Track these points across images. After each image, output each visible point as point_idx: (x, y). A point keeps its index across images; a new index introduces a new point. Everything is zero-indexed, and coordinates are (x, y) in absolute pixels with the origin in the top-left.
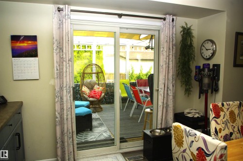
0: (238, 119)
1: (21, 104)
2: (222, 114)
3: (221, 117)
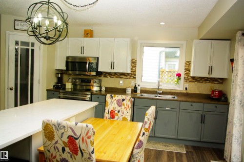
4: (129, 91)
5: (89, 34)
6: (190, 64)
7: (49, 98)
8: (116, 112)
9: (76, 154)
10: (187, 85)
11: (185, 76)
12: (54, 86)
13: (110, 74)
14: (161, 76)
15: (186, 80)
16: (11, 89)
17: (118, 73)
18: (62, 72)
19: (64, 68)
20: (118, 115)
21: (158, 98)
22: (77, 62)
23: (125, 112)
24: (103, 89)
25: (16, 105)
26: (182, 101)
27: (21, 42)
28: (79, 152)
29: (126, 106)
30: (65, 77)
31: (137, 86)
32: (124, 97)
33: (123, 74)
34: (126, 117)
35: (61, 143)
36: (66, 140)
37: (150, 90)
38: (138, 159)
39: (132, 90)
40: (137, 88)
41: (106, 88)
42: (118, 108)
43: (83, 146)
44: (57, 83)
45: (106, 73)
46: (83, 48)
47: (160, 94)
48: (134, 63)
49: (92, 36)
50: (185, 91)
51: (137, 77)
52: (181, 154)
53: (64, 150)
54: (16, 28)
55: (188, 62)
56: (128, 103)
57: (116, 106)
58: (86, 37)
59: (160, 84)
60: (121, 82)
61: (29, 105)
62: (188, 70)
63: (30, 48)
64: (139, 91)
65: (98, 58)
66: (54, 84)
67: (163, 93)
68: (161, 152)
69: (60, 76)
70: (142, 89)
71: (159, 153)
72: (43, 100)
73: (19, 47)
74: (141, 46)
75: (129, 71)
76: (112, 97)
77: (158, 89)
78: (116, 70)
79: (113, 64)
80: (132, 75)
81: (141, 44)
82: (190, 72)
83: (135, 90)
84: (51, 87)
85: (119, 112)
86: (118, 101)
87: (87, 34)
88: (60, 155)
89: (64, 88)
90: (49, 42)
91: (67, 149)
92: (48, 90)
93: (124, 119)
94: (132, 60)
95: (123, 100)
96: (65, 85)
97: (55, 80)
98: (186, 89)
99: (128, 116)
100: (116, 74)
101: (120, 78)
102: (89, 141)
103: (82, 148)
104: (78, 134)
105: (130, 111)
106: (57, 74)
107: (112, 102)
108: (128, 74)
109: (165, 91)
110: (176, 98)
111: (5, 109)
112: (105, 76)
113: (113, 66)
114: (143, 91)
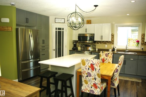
4: (111, 50)
5: (89, 22)
6: (145, 35)
7: (70, 54)
8: (105, 59)
9: (93, 70)
10: (143, 47)
11: (142, 42)
12: (72, 49)
13: (100, 42)
14: (128, 43)
15: (142, 44)
16: (54, 50)
17: (105, 41)
18: (76, 41)
19: (77, 40)
20: (106, 61)
21: (126, 53)
22: (82, 37)
23: (109, 59)
24: (97, 50)
25: (56, 57)
26: (140, 55)
27: (58, 28)
28: (95, 69)
29: (110, 56)
30: (78, 44)
31: (115, 48)
32: (109, 52)
33: (107, 42)
34: (110, 62)
35: (88, 66)
36: (90, 65)
37: (122, 50)
38: (116, 77)
39: (112, 50)
40: (114, 49)
41: (98, 49)
42: (106, 58)
43: (96, 67)
44: (74, 47)
45: (98, 41)
46: (86, 29)
47: (127, 52)
48: (113, 36)
49: (90, 23)
50: (142, 50)
51: (114, 43)
52: (139, 83)
53: (89, 69)
54: (56, 22)
55: (143, 34)
56: (111, 55)
57: (105, 56)
58: (88, 24)
59: (127, 46)
60: (106, 46)
61: (62, 57)
62: (143, 38)
63: (62, 31)
64: (116, 51)
65: (94, 34)
66: (72, 48)
67: (129, 51)
68: (128, 81)
69: (75, 43)
70: (118, 49)
71: (126, 82)
72: (68, 55)
73: (57, 30)
74: (116, 27)
75: (110, 40)
76: (103, 52)
77: (126, 49)
78: (103, 40)
79: (102, 37)
80: (112, 42)
81: (116, 26)
82: (144, 39)
83: (113, 50)
84: (71, 49)
85: (106, 59)
86: (106, 54)
87: (88, 22)
88: (87, 71)
89: (77, 50)
90: (76, 29)
91: (90, 69)
92: (70, 51)
93: (109, 62)
94: (112, 34)
95: (108, 54)
96: (78, 48)
97: (72, 46)
98: (142, 49)
99: (111, 61)
100: (103, 42)
101: (106, 44)
102: (98, 65)
103: (96, 68)
104: (94, 63)
105: (112, 59)
106: (74, 42)
107: (103, 55)
108: (110, 41)
109: (130, 50)
110: (136, 54)
111: (51, 59)
112: (98, 43)
113: (102, 38)
114: (118, 50)
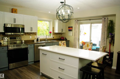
0: (89, 46)
1: (69, 41)
2: (85, 44)
3: (85, 45)
15: (53, 34)
31: (38, 38)
50: (53, 38)
51: (37, 34)
60: (31, 37)
62: (53, 30)
64: (39, 40)
77: (46, 38)
80: (35, 33)
83: (37, 40)
87: (15, 11)
98: (53, 37)
100: (28, 33)
101: (30, 35)
108: (33, 33)
113: (31, 30)
114: (41, 40)
